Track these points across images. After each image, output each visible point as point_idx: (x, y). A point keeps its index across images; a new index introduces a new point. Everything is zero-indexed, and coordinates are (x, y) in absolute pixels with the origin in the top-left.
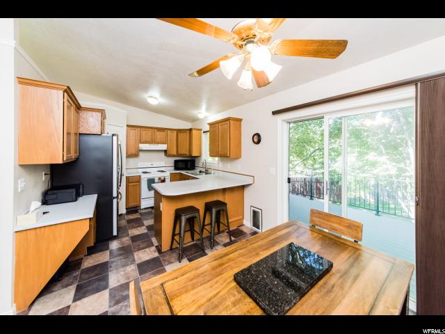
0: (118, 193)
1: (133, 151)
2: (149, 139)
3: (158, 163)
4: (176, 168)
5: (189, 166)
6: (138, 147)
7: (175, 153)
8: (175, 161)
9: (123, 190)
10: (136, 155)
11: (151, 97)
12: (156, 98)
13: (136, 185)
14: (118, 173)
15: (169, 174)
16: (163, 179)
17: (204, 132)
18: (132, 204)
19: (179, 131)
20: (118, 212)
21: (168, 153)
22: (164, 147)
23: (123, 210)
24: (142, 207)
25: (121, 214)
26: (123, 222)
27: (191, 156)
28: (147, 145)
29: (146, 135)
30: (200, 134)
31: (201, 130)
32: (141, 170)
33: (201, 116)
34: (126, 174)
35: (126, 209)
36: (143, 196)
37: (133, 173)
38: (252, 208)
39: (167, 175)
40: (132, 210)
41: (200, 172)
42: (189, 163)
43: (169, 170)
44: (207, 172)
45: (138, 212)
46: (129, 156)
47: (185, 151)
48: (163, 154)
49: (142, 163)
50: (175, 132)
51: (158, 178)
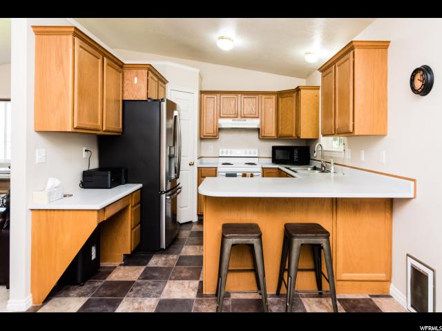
1: (209, 130)
2: (232, 111)
3: (248, 151)
4: (275, 160)
5: (296, 157)
6: (217, 124)
7: (273, 134)
8: (273, 147)
10: (214, 138)
11: (222, 38)
12: (229, 39)
15: (260, 170)
19: (280, 95)
21: (263, 133)
22: (255, 123)
27: (298, 139)
28: (230, 121)
29: (229, 104)
31: (317, 88)
35: (198, 215)
39: (257, 169)
41: (314, 169)
42: (296, 151)
46: (202, 138)
47: (289, 130)
48: (255, 136)
49: (225, 150)
50: (274, 97)
51: (241, 174)
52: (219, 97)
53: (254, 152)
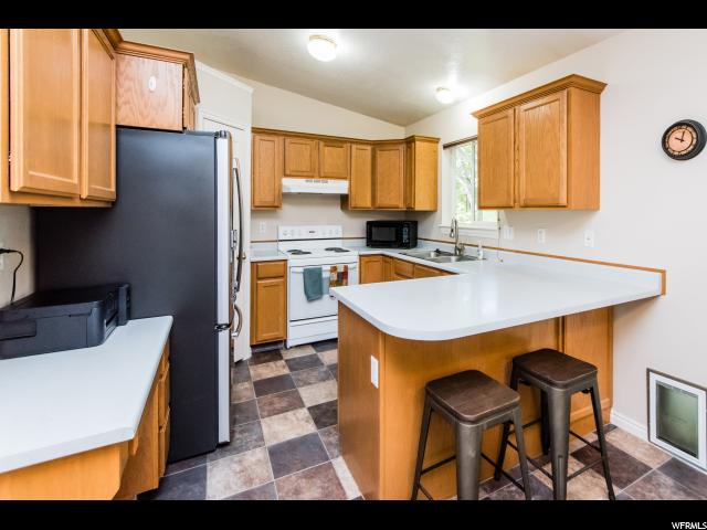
0: (233, 309)
1: (266, 197)
2: (305, 165)
3: (328, 228)
4: (371, 241)
5: (405, 237)
6: (280, 186)
7: (368, 204)
8: (368, 223)
9: (244, 300)
10: (274, 208)
11: (319, 38)
13: (276, 285)
14: (232, 250)
15: (356, 259)
16: (341, 269)
17: (445, 147)
18: (265, 336)
19: (378, 145)
20: (231, 357)
21: (352, 202)
22: (340, 187)
23: (244, 352)
24: (290, 343)
25: (240, 362)
26: (246, 390)
27: (410, 211)
29: (300, 154)
30: (436, 152)
31: (436, 141)
32: (284, 247)
33: (444, 98)
34: (250, 255)
35: (252, 347)
36: (293, 313)
37: (266, 253)
38: (654, 378)
39: (351, 259)
40: (268, 349)
41: (438, 252)
42: (405, 229)
43: (355, 248)
44: (460, 255)
45: (280, 357)
46: (257, 210)
47: (393, 199)
48: (337, 211)
49: (289, 229)
50: (369, 148)
51: (329, 268)
52: (282, 143)
53: (337, 231)
